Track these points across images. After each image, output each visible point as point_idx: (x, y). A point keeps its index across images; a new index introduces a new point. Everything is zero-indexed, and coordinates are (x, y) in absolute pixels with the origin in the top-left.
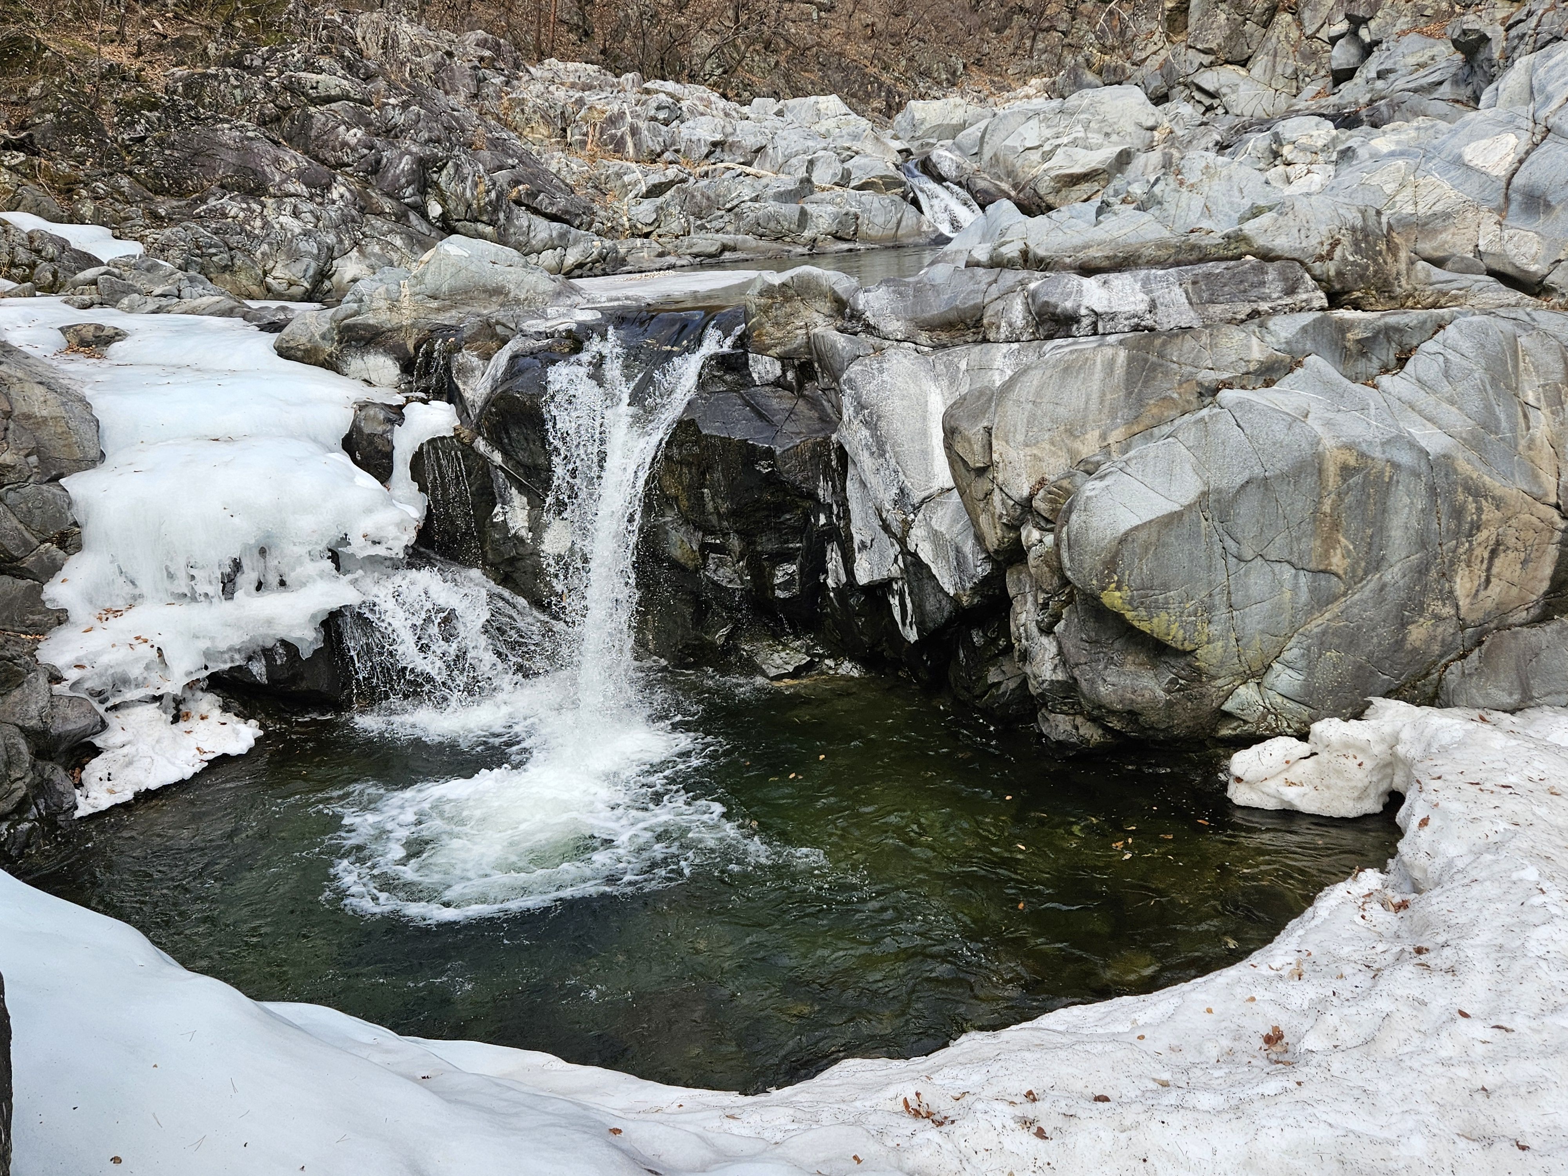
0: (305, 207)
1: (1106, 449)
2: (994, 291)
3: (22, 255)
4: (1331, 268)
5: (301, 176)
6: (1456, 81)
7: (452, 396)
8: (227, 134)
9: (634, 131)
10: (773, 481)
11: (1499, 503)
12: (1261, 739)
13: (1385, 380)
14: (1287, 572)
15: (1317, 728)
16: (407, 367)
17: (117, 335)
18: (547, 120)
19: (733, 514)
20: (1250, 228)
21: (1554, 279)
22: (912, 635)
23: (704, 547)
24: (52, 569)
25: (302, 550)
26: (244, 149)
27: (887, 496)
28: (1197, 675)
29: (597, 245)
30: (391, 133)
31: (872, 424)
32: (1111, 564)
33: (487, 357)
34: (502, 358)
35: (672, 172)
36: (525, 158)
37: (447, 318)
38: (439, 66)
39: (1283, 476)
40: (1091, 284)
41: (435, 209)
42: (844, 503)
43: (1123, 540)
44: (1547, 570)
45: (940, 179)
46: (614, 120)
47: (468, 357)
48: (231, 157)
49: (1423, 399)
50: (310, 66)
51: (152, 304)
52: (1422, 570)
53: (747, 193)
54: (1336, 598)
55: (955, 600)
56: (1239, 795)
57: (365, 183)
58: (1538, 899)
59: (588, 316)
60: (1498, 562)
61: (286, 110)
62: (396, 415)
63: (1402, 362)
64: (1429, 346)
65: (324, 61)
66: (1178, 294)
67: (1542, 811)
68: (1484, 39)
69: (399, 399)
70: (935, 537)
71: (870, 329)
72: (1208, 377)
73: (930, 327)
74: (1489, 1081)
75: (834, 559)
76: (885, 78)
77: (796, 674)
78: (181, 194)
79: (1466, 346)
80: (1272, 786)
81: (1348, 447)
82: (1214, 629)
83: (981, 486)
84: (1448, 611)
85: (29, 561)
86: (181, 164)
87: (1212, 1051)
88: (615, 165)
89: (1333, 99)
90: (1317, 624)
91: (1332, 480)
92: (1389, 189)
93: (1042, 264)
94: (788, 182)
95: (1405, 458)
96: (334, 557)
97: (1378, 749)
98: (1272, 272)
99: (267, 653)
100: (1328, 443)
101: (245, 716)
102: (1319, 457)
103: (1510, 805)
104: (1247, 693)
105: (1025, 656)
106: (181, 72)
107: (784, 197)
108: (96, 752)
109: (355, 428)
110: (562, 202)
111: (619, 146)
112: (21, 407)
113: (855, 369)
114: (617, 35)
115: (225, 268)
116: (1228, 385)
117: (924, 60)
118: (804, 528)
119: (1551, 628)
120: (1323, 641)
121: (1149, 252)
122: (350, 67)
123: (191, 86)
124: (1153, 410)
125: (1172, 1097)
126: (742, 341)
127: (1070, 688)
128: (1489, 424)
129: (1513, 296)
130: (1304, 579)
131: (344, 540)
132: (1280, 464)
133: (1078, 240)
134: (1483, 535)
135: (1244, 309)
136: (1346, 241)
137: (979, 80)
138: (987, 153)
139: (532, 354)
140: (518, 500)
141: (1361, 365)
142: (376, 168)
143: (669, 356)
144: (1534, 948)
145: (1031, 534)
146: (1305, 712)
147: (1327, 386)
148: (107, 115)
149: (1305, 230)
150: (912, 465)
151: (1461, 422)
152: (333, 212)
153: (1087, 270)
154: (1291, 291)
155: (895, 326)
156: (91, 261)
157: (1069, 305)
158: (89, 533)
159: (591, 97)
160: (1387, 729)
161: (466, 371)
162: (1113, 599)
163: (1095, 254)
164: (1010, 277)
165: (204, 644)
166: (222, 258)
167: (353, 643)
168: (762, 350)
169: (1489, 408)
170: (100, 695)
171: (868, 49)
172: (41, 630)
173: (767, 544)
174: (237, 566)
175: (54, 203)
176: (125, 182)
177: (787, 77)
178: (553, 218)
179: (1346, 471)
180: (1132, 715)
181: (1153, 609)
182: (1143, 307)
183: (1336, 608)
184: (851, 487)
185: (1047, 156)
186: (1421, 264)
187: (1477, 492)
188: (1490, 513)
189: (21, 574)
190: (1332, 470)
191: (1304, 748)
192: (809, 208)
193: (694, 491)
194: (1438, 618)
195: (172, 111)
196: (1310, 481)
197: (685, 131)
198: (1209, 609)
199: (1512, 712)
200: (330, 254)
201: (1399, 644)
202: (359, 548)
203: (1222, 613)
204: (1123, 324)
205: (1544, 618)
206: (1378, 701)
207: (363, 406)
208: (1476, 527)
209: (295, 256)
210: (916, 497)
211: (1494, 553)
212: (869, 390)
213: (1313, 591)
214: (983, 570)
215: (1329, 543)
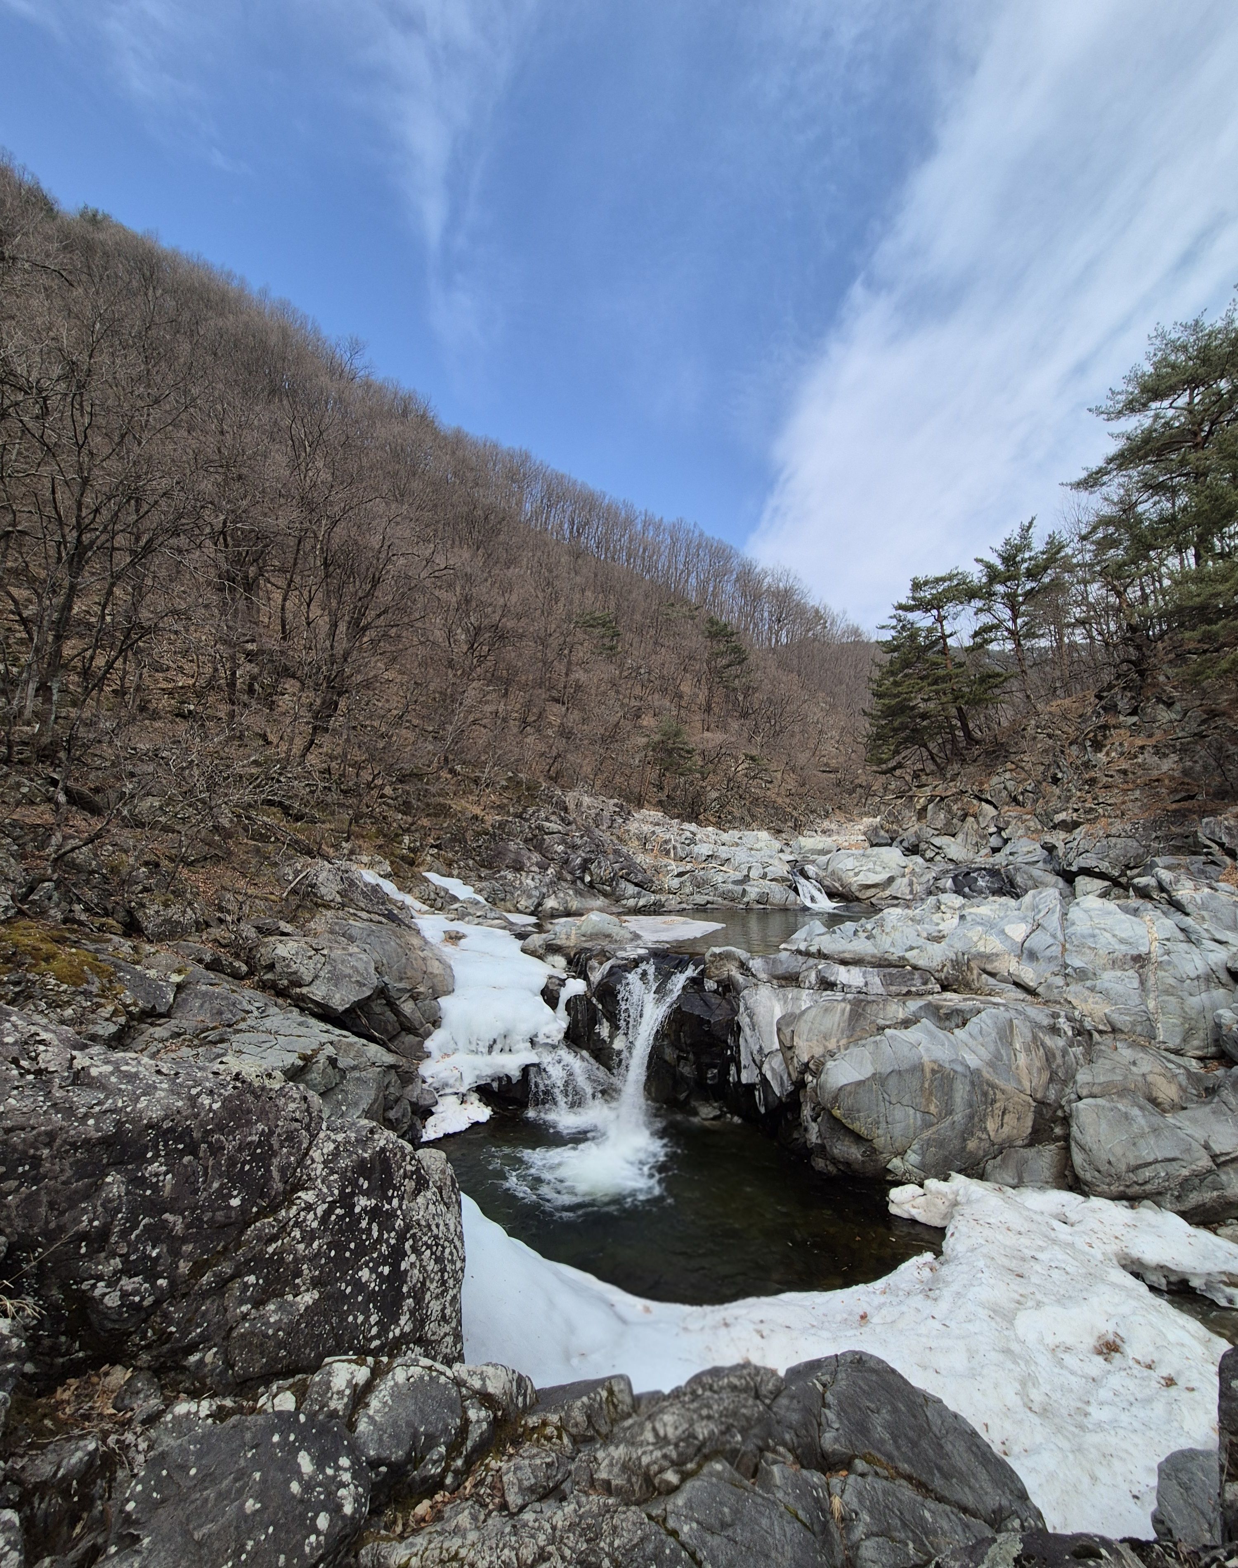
0: (537, 877)
1: (839, 1047)
2: (804, 967)
3: (433, 896)
4: (943, 975)
5: (538, 864)
6: (1045, 862)
7: (586, 978)
8: (512, 846)
9: (675, 848)
10: (709, 1033)
11: (1003, 1092)
12: (903, 1184)
13: (956, 1031)
14: (912, 1111)
15: (927, 1182)
16: (570, 962)
17: (463, 936)
18: (638, 839)
19: (691, 1045)
20: (908, 955)
21: (1040, 990)
22: (763, 1110)
23: (679, 1058)
24: (428, 1034)
25: (519, 1038)
26: (517, 853)
27: (756, 1048)
28: (874, 1151)
29: (653, 898)
30: (575, 847)
31: (751, 1016)
32: (836, 1098)
33: (601, 964)
34: (607, 965)
35: (689, 867)
36: (627, 858)
37: (587, 945)
38: (597, 815)
39: (907, 1071)
40: (842, 969)
41: (588, 879)
42: (738, 1047)
43: (840, 1089)
44: (1030, 1123)
45: (807, 878)
46: (666, 842)
47: (594, 963)
48: (512, 856)
49: (971, 1042)
50: (547, 819)
51: (476, 921)
52: (971, 1117)
53: (720, 880)
54: (933, 1125)
55: (780, 1098)
56: (893, 1209)
57: (562, 867)
58: (980, 1275)
59: (642, 952)
60: (1006, 1117)
61: (535, 836)
62: (562, 983)
63: (964, 1024)
64: (974, 1019)
65: (553, 818)
66: (877, 980)
67: (1000, 1237)
68: (1054, 847)
69: (564, 976)
70: (773, 1070)
71: (753, 975)
72: (881, 1022)
73: (778, 978)
74: (933, 1345)
75: (733, 1069)
76: (795, 813)
77: (715, 1118)
78: (491, 868)
79: (989, 1022)
80: (907, 1207)
81: (934, 1062)
82: (880, 1132)
83: (789, 1054)
84: (984, 1136)
85: (421, 1031)
86: (493, 857)
87: (839, 1318)
88: (666, 861)
89: (991, 860)
90: (926, 1134)
91: (928, 1075)
92: (975, 939)
93: (826, 957)
94: (739, 876)
95: (959, 1068)
96: (532, 1042)
97: (951, 1197)
98: (917, 975)
99: (500, 1079)
100: (926, 1059)
101: (487, 1105)
102: (922, 1064)
103: (987, 1232)
104: (896, 1162)
105: (806, 1129)
106: (498, 818)
107: (735, 882)
108: (432, 1114)
109: (546, 986)
110: (640, 877)
111: (668, 852)
112: (430, 970)
113: (746, 992)
114: (674, 789)
115: (503, 900)
116: (889, 1027)
117: (813, 806)
118: (722, 1054)
119: (1034, 1150)
120: (928, 1143)
121: (868, 958)
122: (563, 820)
123: (502, 825)
124: (858, 1033)
125: (813, 1331)
126: (703, 972)
127: (823, 1147)
128: (998, 1056)
129: (1021, 995)
130: (918, 1115)
131: (536, 1036)
132: (905, 1066)
133: (841, 949)
134: (998, 1105)
135: (905, 990)
136: (949, 964)
137: (840, 816)
138: (830, 869)
139: (619, 966)
140: (606, 1024)
141: (947, 1023)
142: (566, 862)
143: (674, 973)
144: (970, 1295)
145: (809, 1078)
146: (923, 1174)
147: (929, 1033)
148: (469, 835)
149: (931, 959)
150: (765, 1037)
151: (985, 1054)
152: (547, 880)
153: (844, 962)
154: (925, 983)
155: (763, 976)
156: (455, 899)
157: (833, 979)
158: (444, 1022)
159: (658, 830)
160: (955, 1188)
161: (592, 969)
162: (837, 1113)
163: (847, 956)
164: (812, 961)
165: (477, 1072)
166: (501, 896)
167: (533, 1078)
168: (710, 978)
169: (998, 1050)
170: (437, 1090)
171: (788, 801)
172: (420, 1059)
173: (706, 1059)
174: (495, 1041)
175: (444, 869)
176: (471, 862)
177: (749, 810)
178: (636, 885)
179: (934, 1072)
180: (848, 1164)
181: (854, 1120)
182: (862, 984)
183: (934, 1129)
184: (741, 1040)
185: (856, 874)
186: (984, 976)
187: (993, 1086)
188: (999, 1095)
189: (417, 1035)
190: (927, 1070)
191: (920, 1191)
192: (748, 888)
193: (677, 1033)
194: (980, 1139)
195: (494, 836)
196: (919, 1074)
197: (696, 849)
198: (878, 1123)
199: (1014, 1188)
200: (543, 896)
201: (964, 1148)
202: (541, 1039)
203: (883, 1125)
204: (854, 990)
205: (1030, 1145)
206: (953, 1174)
207: (551, 977)
208: (994, 1101)
209: (530, 896)
210: (766, 1051)
211: (1004, 1113)
212: (751, 1002)
213: (923, 1120)
214: (790, 1088)
215: (929, 1101)
